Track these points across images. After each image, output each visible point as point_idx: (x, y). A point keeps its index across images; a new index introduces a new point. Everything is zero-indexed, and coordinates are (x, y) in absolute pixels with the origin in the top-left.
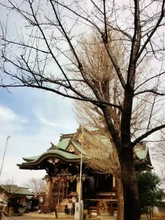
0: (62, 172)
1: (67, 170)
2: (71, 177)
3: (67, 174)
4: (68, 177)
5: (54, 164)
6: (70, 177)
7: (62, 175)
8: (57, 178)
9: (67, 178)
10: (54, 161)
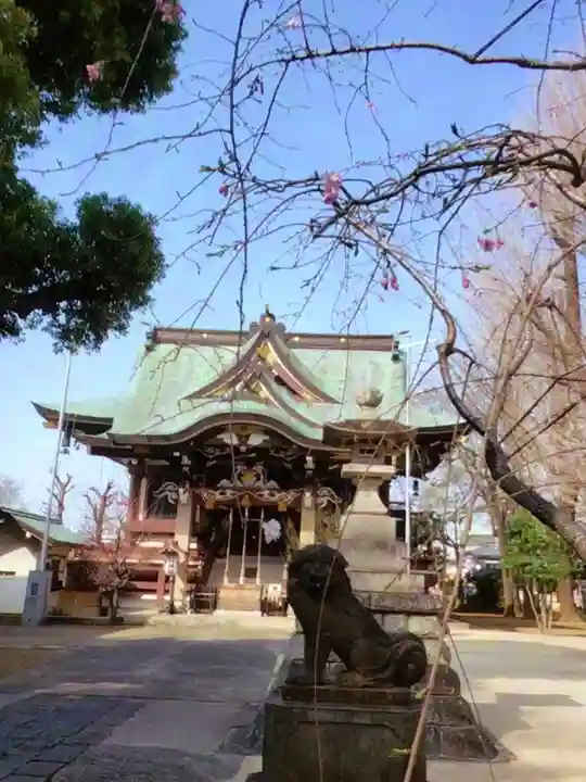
0: (240, 475)
1: (259, 468)
2: (277, 496)
3: (260, 483)
4: (266, 493)
5: (243, 449)
6: (276, 493)
7: (239, 484)
8: (222, 494)
9: (261, 495)
10: (243, 438)
